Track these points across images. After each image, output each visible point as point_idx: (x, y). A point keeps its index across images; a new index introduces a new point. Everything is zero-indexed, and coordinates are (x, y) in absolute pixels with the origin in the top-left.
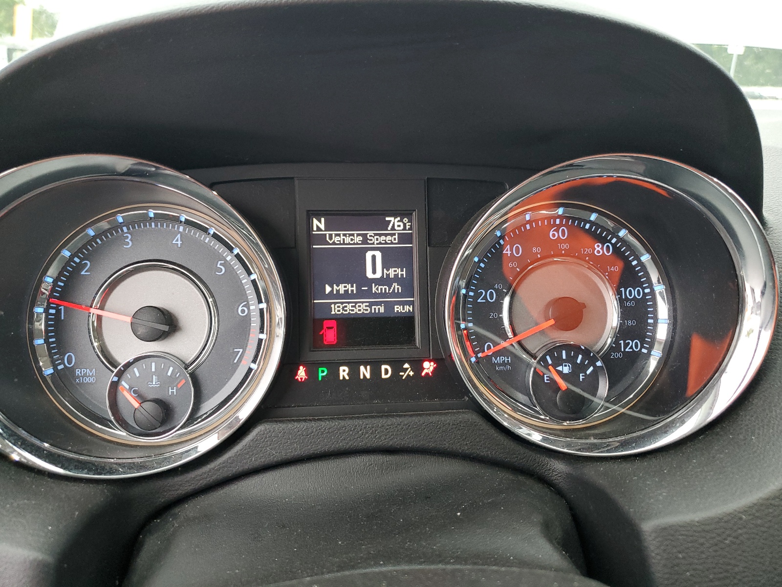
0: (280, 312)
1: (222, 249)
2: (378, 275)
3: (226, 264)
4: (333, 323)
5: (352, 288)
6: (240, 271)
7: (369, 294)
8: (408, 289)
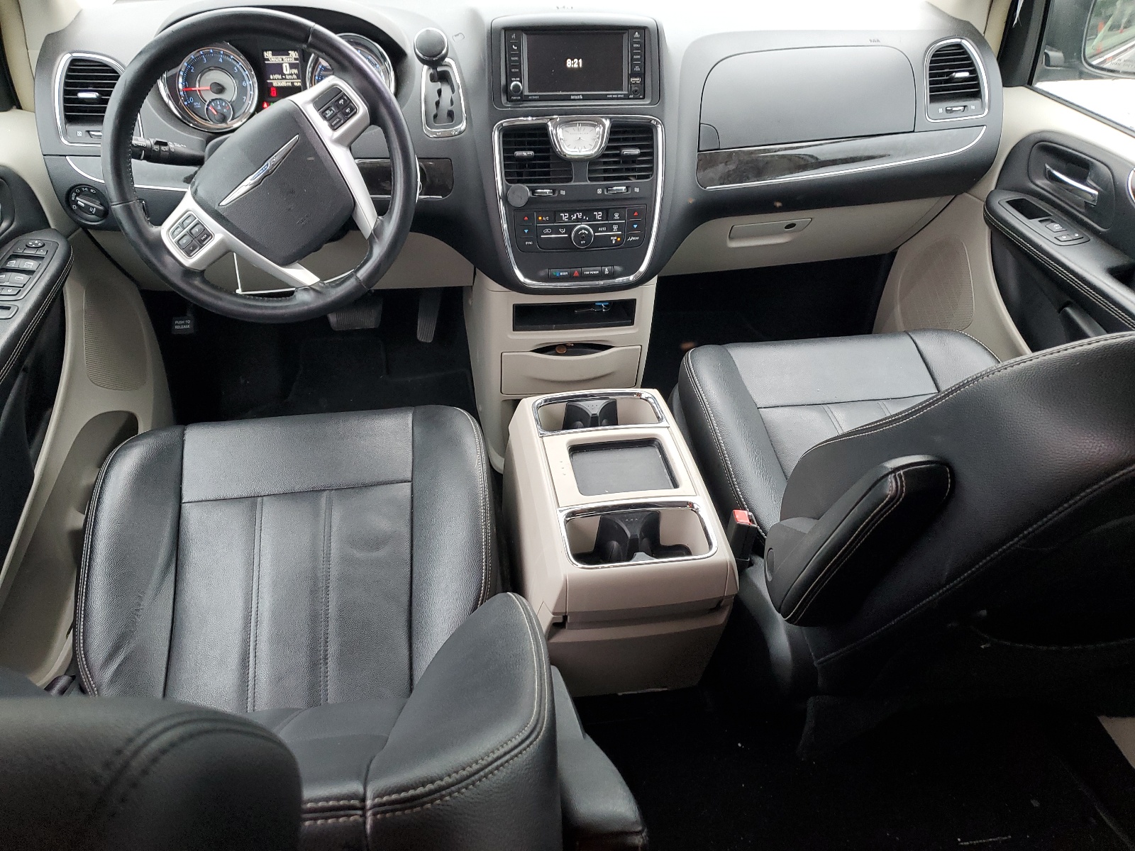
0: (256, 85)
1: (235, 63)
2: (288, 72)
3: (237, 68)
4: (275, 89)
5: (280, 77)
6: (242, 71)
7: (285, 79)
8: (298, 78)
